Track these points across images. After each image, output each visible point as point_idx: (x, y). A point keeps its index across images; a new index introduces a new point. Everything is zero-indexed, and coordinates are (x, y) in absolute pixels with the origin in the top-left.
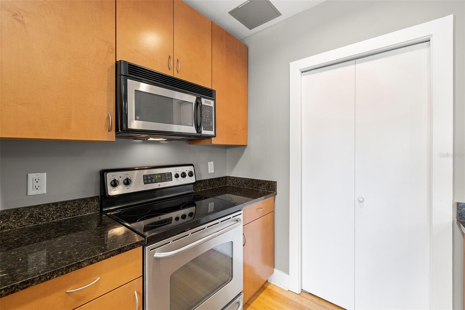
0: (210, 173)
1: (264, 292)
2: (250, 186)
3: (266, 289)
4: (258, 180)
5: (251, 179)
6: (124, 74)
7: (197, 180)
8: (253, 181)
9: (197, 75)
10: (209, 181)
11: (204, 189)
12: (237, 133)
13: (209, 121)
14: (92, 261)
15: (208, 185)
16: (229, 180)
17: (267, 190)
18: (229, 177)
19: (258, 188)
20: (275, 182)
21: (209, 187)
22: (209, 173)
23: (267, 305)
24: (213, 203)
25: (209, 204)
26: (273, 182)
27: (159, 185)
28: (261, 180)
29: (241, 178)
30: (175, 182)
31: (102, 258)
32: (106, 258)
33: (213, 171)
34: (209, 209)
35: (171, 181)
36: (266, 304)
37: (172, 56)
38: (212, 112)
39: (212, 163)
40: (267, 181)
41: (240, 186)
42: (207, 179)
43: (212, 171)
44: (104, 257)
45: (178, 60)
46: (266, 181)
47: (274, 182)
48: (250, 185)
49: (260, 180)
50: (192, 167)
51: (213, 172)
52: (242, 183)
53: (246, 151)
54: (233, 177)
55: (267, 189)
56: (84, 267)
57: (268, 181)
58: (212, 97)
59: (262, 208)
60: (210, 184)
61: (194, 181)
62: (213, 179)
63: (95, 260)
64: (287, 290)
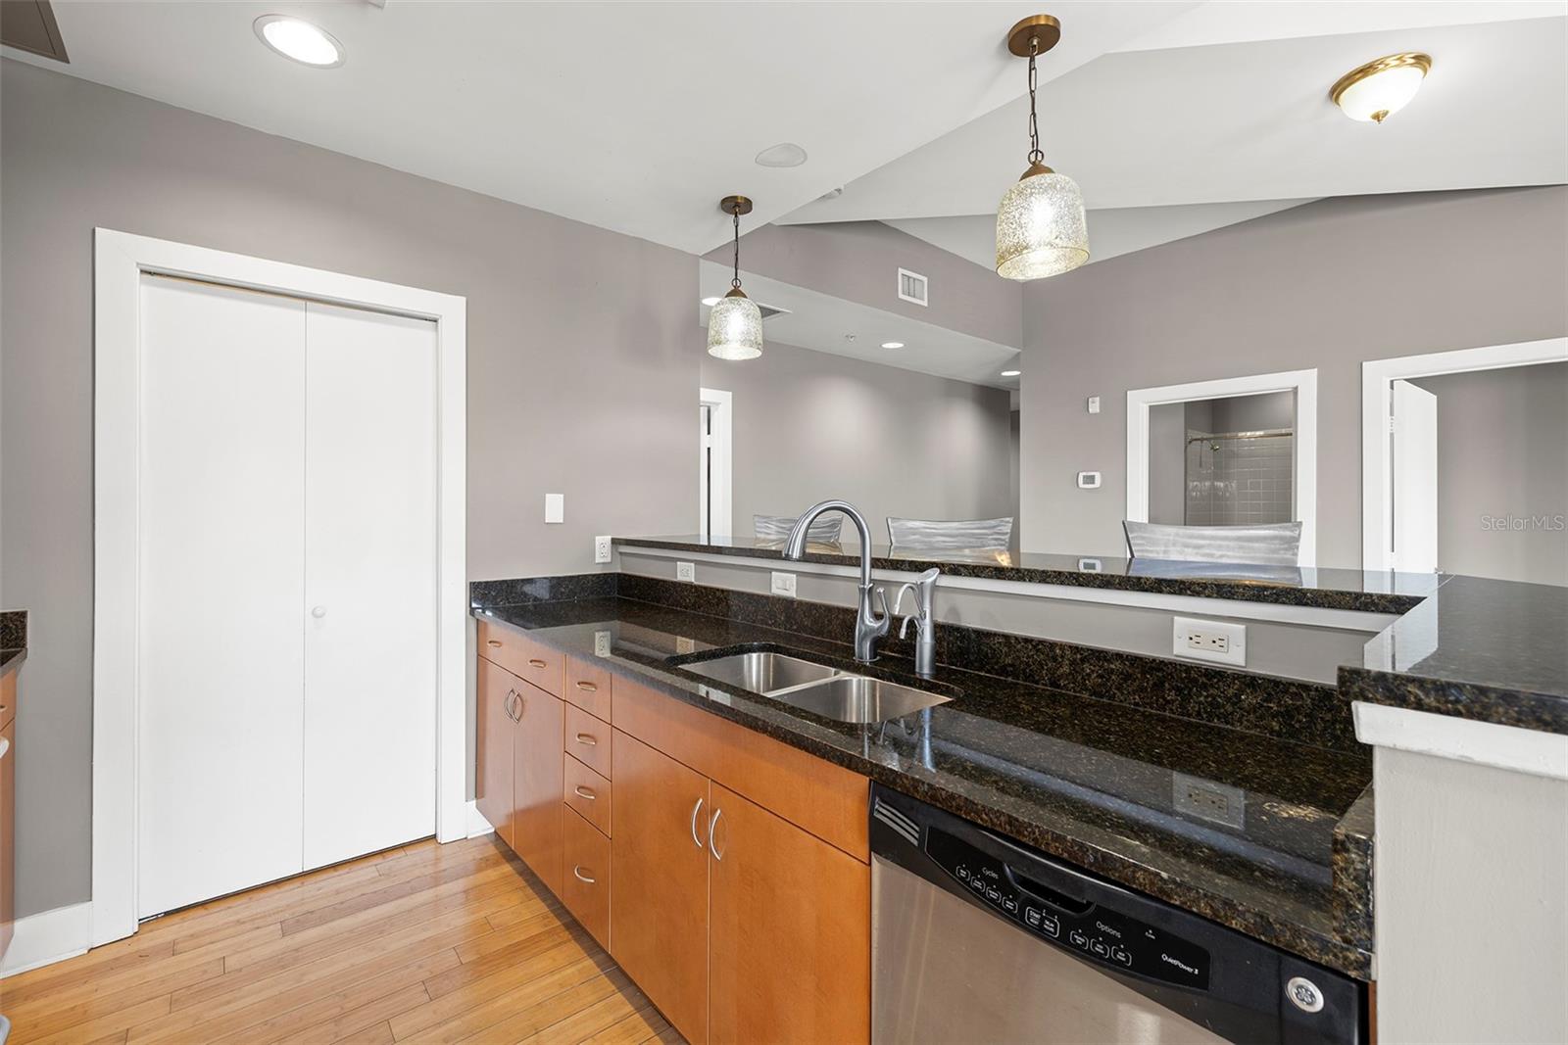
20: (21, 615)
26: (13, 615)
47: (16, 613)
64: (86, 952)
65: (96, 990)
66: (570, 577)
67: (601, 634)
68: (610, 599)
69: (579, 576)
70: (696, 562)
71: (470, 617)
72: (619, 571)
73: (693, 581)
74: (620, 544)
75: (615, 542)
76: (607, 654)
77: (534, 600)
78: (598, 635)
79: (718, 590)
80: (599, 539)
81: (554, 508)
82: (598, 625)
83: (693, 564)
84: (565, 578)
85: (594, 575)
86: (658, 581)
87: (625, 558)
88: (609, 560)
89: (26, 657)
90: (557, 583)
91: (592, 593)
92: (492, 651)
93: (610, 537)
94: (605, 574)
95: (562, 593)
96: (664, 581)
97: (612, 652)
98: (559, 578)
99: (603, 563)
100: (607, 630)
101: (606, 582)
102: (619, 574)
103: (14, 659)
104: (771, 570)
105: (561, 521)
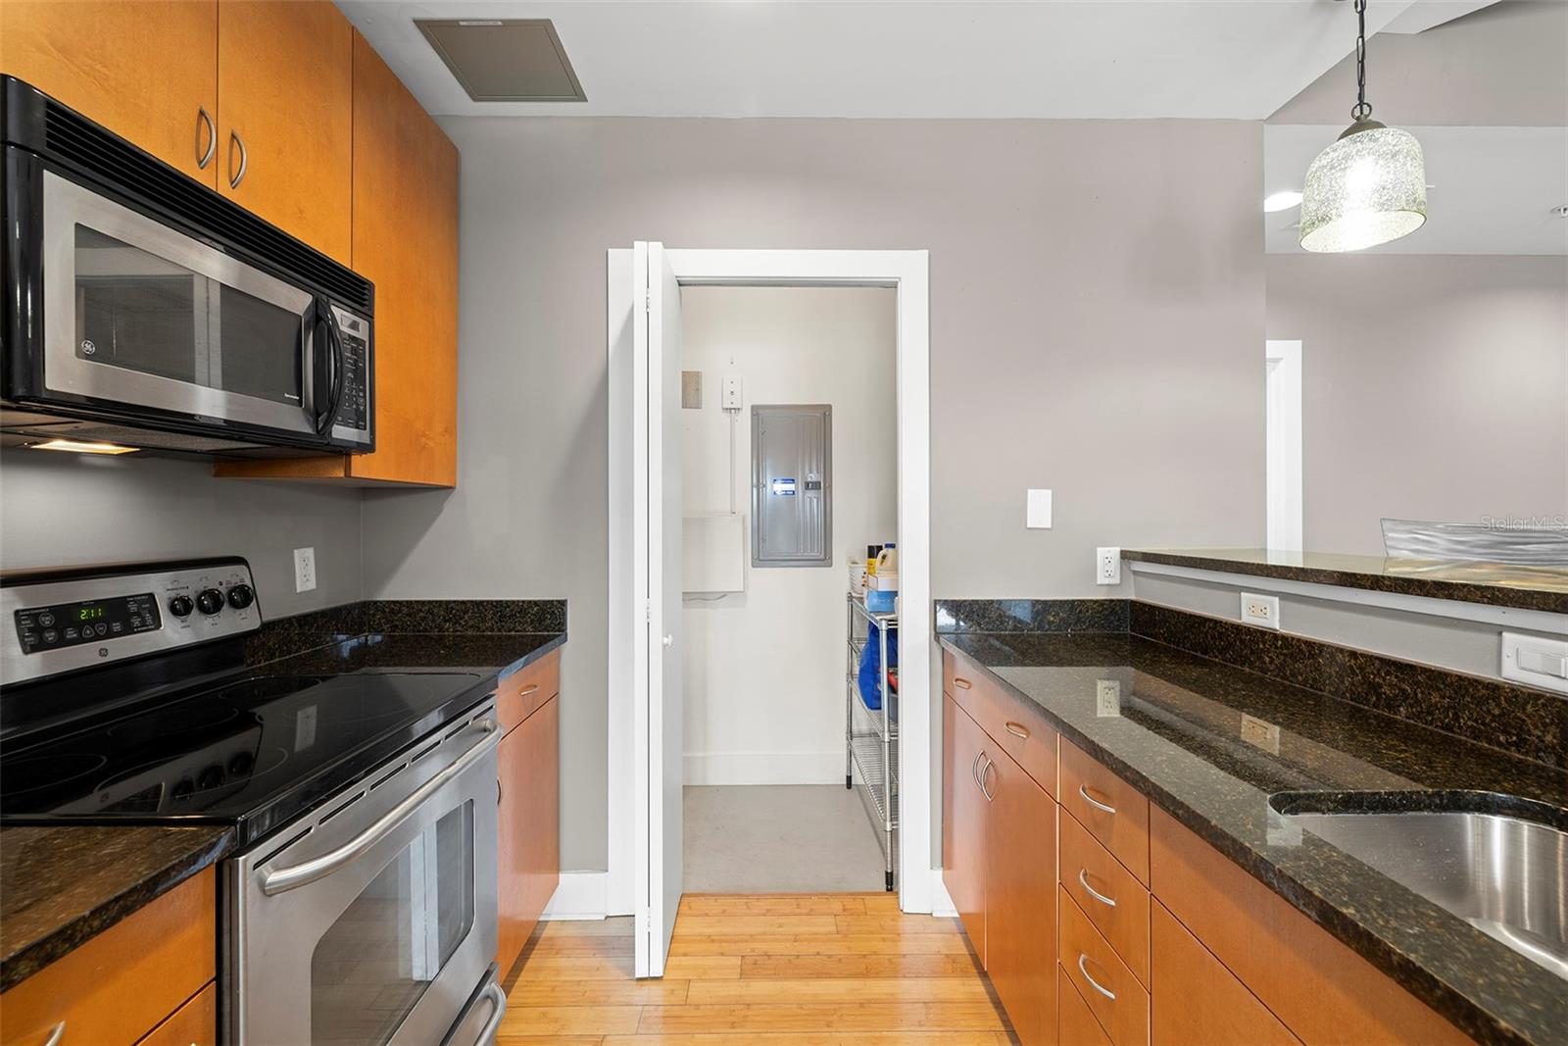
0: (301, 593)
1: (534, 952)
2: (471, 627)
3: (540, 942)
4: (501, 601)
5: (472, 601)
6: (18, 142)
7: (264, 620)
8: (481, 608)
9: (301, 212)
10: (302, 622)
11: (279, 657)
12: (428, 442)
13: (354, 393)
14: (53, 949)
15: (296, 638)
16: (374, 615)
17: (535, 629)
18: (375, 602)
19: (500, 630)
20: (563, 603)
21: (300, 648)
22: (298, 591)
23: (558, 978)
24: (312, 710)
25: (299, 713)
26: (555, 603)
27: (103, 652)
28: (514, 602)
29: (430, 602)
30: (173, 634)
31: (92, 928)
32: (105, 925)
33: (312, 585)
34: (298, 734)
35: (157, 631)
36: (554, 979)
37: (210, 112)
38: (365, 360)
39: (310, 552)
40: (536, 603)
41: (425, 630)
42: (294, 617)
43: (307, 583)
44: (96, 923)
45: (233, 136)
46: (530, 602)
47: (559, 601)
48: (471, 623)
49: (507, 602)
50: (240, 569)
51: (314, 587)
52: (434, 621)
53: (451, 506)
54: (394, 602)
55: (534, 627)
56: (19, 982)
57: (539, 601)
58: (363, 305)
59: (536, 686)
60: (304, 634)
61: (255, 624)
62: (316, 613)
63: (65, 941)
64: (603, 918)
65: (598, 969)
66: (1061, 601)
67: (1106, 683)
68: (1118, 637)
69: (1074, 601)
70: (1284, 596)
71: (934, 643)
72: (1133, 597)
73: (1278, 628)
74: (1134, 559)
75: (1126, 556)
76: (1115, 713)
77: (1015, 628)
78: (1101, 685)
79: (1341, 650)
80: (1101, 552)
81: (1039, 508)
82: (1104, 670)
83: (1276, 600)
84: (1054, 601)
85: (1096, 601)
86: (1204, 620)
87: (1140, 579)
88: (1117, 580)
89: (566, 640)
90: (1042, 608)
91: (1093, 626)
92: (960, 693)
93: (1118, 549)
94: (1112, 601)
95: (1050, 623)
96: (1216, 622)
97: (1122, 713)
98: (1045, 602)
99: (1108, 585)
100: (1114, 679)
101: (1113, 612)
102: (1132, 601)
103: (551, 643)
104: (1499, 630)
105: (1049, 526)
